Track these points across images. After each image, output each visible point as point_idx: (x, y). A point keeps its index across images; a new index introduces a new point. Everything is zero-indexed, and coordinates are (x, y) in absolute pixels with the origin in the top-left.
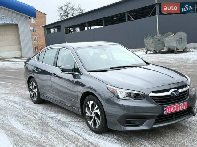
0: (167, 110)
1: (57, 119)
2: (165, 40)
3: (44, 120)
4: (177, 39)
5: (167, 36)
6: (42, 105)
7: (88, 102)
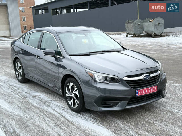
0: (139, 93)
1: (40, 98)
2: (144, 25)
3: (27, 99)
4: (155, 24)
5: (146, 22)
6: (27, 84)
7: (69, 84)
